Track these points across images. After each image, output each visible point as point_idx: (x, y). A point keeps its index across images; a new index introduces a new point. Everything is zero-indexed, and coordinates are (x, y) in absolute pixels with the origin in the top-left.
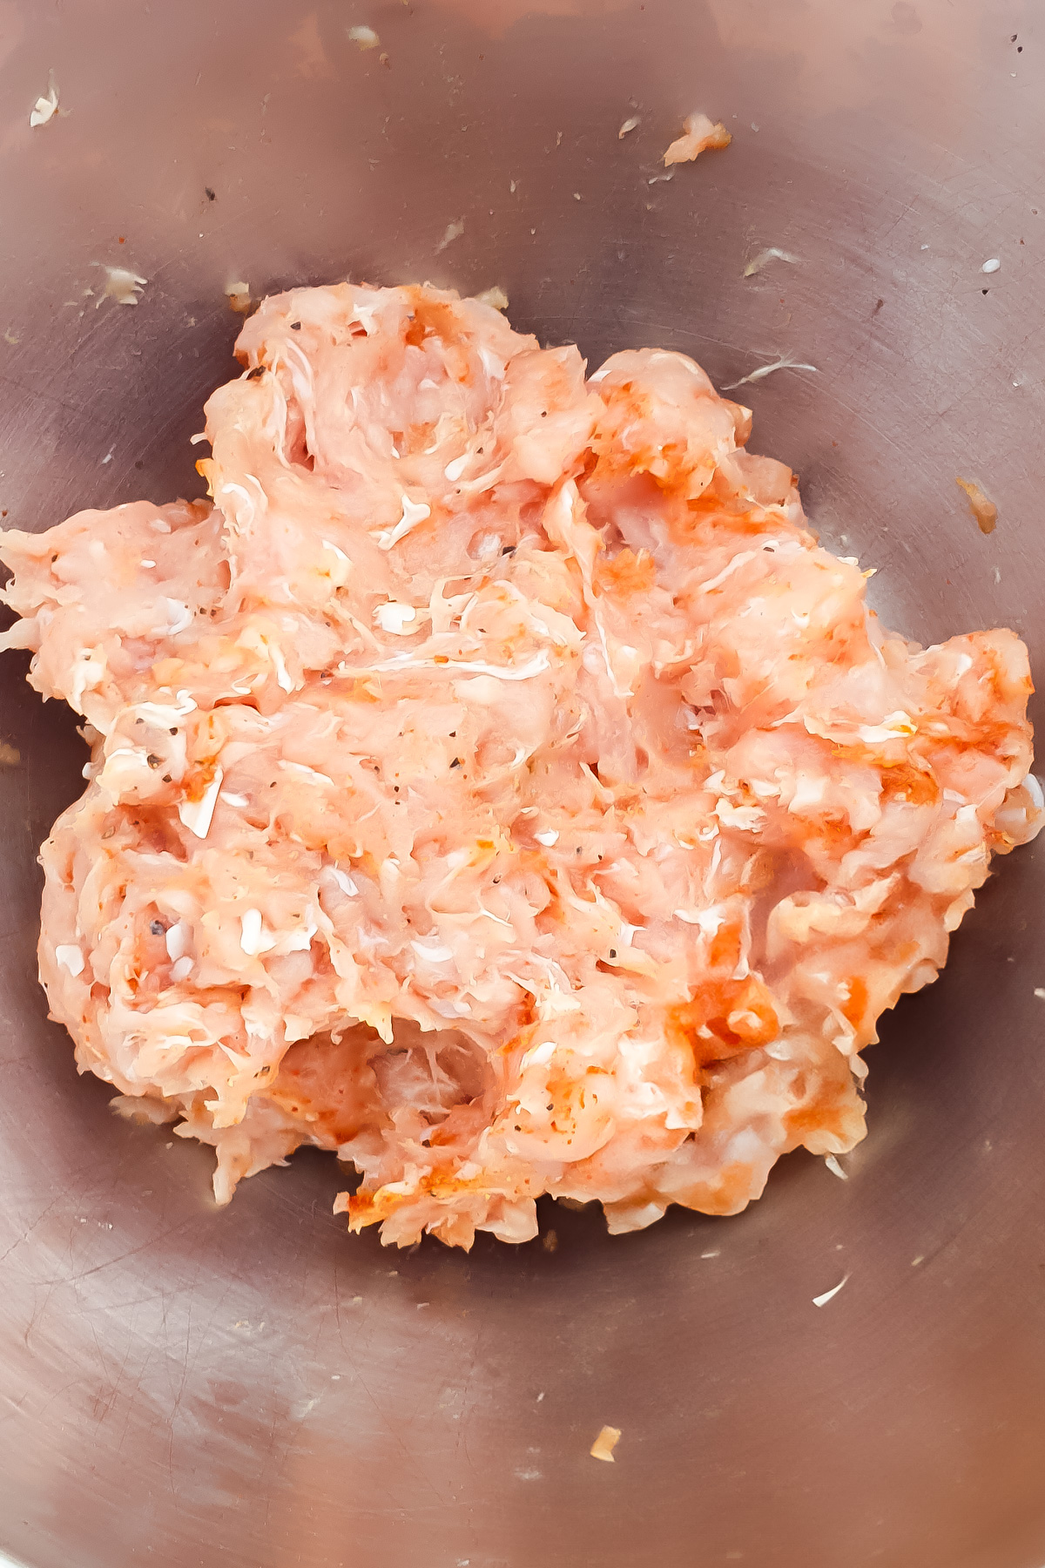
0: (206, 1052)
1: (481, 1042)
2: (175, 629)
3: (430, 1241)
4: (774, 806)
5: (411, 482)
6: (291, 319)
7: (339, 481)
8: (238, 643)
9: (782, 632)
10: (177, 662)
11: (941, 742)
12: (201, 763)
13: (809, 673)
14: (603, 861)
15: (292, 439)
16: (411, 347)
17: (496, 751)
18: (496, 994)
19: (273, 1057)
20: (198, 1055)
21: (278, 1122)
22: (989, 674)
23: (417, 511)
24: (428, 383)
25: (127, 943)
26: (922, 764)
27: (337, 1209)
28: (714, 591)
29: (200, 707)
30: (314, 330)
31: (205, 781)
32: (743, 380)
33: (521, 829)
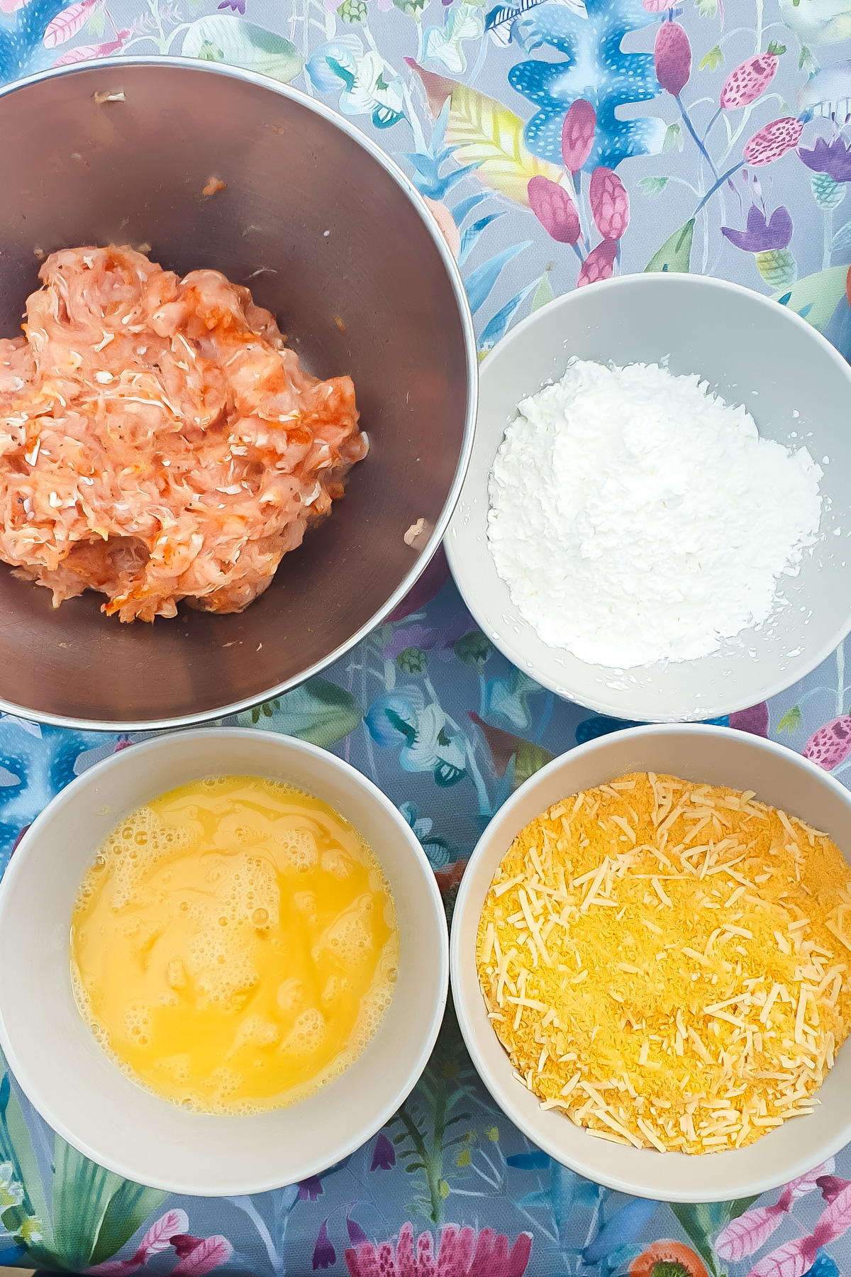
0: (41, 546)
1: (144, 540)
2: (18, 388)
3: (138, 621)
4: (250, 446)
5: (108, 326)
6: (58, 264)
7: (80, 327)
8: (41, 393)
9: (251, 381)
10: (20, 401)
11: (316, 421)
12: (32, 438)
13: (261, 396)
14: (189, 471)
15: (61, 312)
16: (107, 272)
17: (141, 431)
18: (147, 520)
19: (66, 547)
20: (39, 547)
21: (75, 578)
22: (339, 394)
23: (109, 337)
24: (116, 286)
25: (9, 506)
26: (307, 429)
27: (102, 611)
28: (230, 365)
29: (30, 418)
30: (67, 268)
31: (34, 445)
32: (250, 276)
33: (157, 460)
